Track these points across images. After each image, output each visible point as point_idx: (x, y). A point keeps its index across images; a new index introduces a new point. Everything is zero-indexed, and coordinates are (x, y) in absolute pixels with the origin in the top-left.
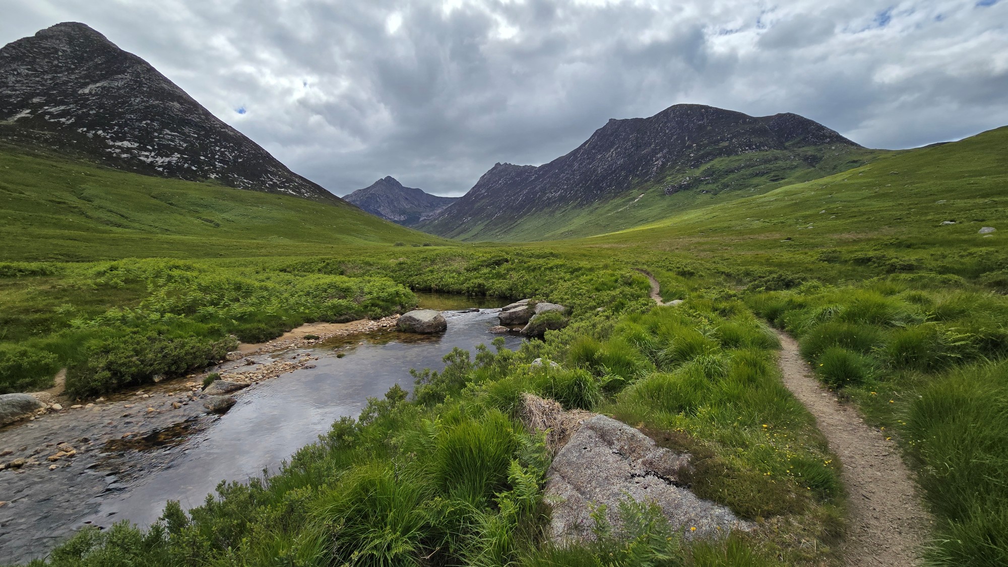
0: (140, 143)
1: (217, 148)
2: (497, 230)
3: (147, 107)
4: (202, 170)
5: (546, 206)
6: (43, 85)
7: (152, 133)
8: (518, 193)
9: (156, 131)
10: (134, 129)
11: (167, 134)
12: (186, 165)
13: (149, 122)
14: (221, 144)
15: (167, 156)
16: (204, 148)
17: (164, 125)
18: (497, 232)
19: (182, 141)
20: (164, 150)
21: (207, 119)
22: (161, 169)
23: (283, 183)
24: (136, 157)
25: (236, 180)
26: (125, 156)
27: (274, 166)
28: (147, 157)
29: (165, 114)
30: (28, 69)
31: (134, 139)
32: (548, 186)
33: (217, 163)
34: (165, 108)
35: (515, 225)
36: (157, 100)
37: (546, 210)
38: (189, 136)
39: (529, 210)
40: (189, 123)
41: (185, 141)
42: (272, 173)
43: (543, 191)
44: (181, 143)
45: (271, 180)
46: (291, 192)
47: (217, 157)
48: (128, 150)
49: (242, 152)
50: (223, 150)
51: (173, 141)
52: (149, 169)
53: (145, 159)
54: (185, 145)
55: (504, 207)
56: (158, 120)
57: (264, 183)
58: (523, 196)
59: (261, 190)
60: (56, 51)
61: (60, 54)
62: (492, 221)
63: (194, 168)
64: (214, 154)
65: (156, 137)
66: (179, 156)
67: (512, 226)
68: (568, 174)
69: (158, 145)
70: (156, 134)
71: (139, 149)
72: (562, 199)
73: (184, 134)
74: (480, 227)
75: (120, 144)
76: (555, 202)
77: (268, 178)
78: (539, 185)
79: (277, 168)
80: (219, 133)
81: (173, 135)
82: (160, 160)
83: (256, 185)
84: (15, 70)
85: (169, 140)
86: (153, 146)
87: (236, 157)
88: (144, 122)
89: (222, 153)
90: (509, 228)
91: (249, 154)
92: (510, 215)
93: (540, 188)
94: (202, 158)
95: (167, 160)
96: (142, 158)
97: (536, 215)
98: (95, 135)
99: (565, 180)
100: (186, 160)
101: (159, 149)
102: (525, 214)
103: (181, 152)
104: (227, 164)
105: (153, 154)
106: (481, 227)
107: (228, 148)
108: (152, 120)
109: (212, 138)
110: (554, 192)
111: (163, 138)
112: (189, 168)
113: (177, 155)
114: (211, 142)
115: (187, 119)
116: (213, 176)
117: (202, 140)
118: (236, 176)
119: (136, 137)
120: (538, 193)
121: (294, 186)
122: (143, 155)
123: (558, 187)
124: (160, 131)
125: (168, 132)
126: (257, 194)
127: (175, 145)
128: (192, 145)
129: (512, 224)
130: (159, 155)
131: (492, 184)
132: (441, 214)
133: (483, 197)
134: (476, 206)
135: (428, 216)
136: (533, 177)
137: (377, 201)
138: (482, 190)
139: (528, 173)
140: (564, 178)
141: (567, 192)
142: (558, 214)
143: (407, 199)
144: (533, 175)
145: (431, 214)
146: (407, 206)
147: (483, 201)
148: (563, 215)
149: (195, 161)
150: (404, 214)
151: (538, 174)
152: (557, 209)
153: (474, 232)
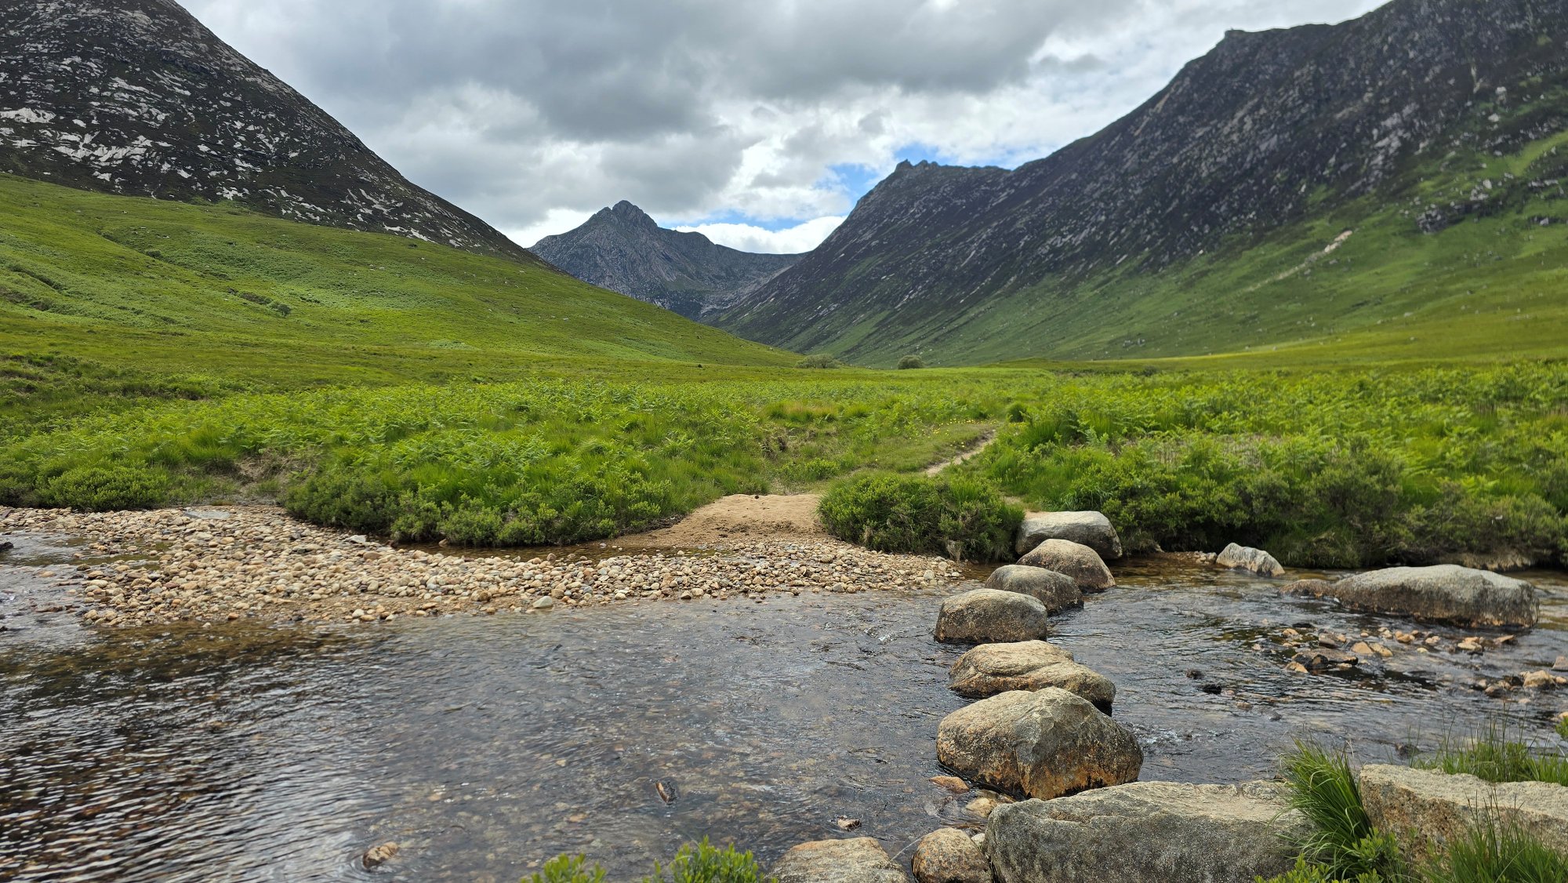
0: (58, 112)
1: (239, 125)
2: (914, 336)
3: (72, 25)
4: (204, 180)
5: (1049, 270)
7: (84, 86)
8: (963, 238)
9: (93, 81)
10: (44, 78)
11: (119, 89)
12: (166, 167)
13: (78, 59)
14: (247, 115)
15: (121, 144)
16: (208, 124)
17: (114, 68)
18: (913, 342)
19: (155, 106)
20: (112, 130)
21: (212, 52)
22: (106, 176)
23: (397, 211)
24: (48, 146)
25: (285, 203)
26: (23, 143)
27: (372, 169)
28: (74, 145)
29: (114, 39)
31: (46, 101)
32: (1049, 216)
33: (238, 162)
34: (115, 26)
35: (961, 321)
36: (95, 5)
37: (1049, 281)
38: (172, 94)
39: (998, 282)
40: (170, 62)
41: (161, 106)
42: (370, 188)
43: (1038, 230)
44: (154, 111)
45: (369, 204)
46: (416, 234)
47: (238, 145)
48: (30, 130)
49: (297, 133)
50: (251, 128)
51: (133, 107)
52: (79, 174)
53: (70, 152)
54: (162, 117)
55: (926, 275)
56: (98, 55)
57: (351, 211)
58: (980, 247)
62: (896, 312)
63: (185, 174)
64: (230, 141)
65: (94, 97)
66: (148, 143)
67: (954, 325)
68: (1106, 182)
69: (100, 115)
70: (95, 90)
71: (57, 126)
72: (1094, 250)
73: (159, 89)
74: (863, 328)
75: (12, 114)
76: (1073, 259)
77: (362, 198)
78: (1024, 214)
79: (380, 176)
80: (243, 87)
81: (134, 93)
82: (104, 154)
83: (332, 217)
85: (124, 104)
86: (87, 121)
87: (283, 147)
88: (67, 61)
89: (251, 136)
90: (945, 330)
91: (314, 137)
92: (944, 296)
93: (1026, 224)
94: (203, 148)
95: (121, 153)
96: (62, 149)
97: (1019, 295)
99: (1100, 199)
100: (165, 155)
101: (102, 127)
102: (988, 292)
103: (154, 134)
104: (263, 165)
105: (88, 139)
106: (868, 328)
107: (264, 123)
108: (85, 56)
109: (226, 99)
110: (1070, 231)
111: (111, 99)
112: (172, 173)
113: (144, 141)
114: (224, 109)
115: (167, 53)
116: (230, 194)
117: (203, 104)
118: (284, 193)
119: (47, 97)
120: (1023, 235)
121: (424, 220)
122: (66, 142)
123: (1081, 218)
124: (104, 82)
125: (122, 83)
127: (140, 117)
128: (179, 116)
129: (952, 320)
130: (102, 140)
131: (890, 217)
132: (758, 296)
133: (869, 252)
134: (849, 275)
135: (721, 302)
136: (1003, 196)
137: (596, 265)
138: (864, 232)
139: (988, 185)
140: (1096, 195)
141: (1107, 233)
142: (1086, 292)
143: (668, 258)
144: (1003, 190)
145: (730, 296)
146: (669, 277)
147: (869, 260)
148: (1103, 294)
149: (188, 157)
150: (662, 296)
151: (1016, 188)
152: (1081, 277)
153: (848, 341)
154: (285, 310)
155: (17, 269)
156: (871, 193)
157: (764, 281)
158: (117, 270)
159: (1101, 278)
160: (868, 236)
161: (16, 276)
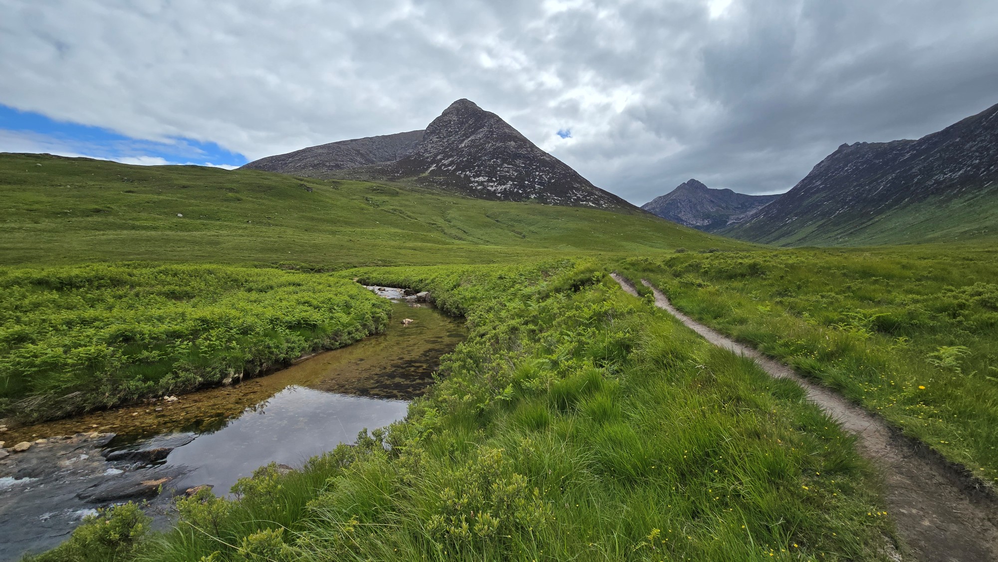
0: (489, 177)
1: (537, 173)
2: (839, 231)
3: (495, 149)
4: (526, 193)
5: (933, 193)
6: (443, 146)
7: (496, 168)
8: (876, 180)
9: (498, 166)
10: (486, 167)
11: (505, 167)
12: (516, 190)
13: (495, 160)
14: (540, 170)
15: (504, 184)
16: (528, 174)
17: (504, 161)
18: (838, 234)
19: (514, 171)
20: (502, 180)
21: (532, 151)
22: (499, 195)
23: (585, 197)
24: (485, 187)
25: (548, 197)
26: (479, 188)
27: (578, 183)
28: (492, 186)
29: (505, 152)
30: (437, 138)
31: (486, 174)
32: (936, 164)
33: (536, 185)
34: (506, 148)
35: (870, 223)
36: (501, 142)
37: (931, 199)
38: (519, 167)
39: (897, 202)
40: (519, 156)
41: (516, 171)
42: (577, 189)
43: (928, 172)
44: (514, 173)
45: (576, 195)
46: (591, 204)
47: (537, 180)
48: (481, 183)
49: (555, 173)
50: (541, 174)
51: (508, 172)
52: (491, 196)
54: (516, 174)
55: (850, 201)
56: (500, 158)
57: (570, 198)
58: (887, 184)
59: (567, 205)
60: (450, 121)
61: (452, 123)
62: (830, 219)
63: (520, 192)
64: (534, 178)
65: (499, 171)
66: (511, 183)
67: (864, 225)
68: (982, 141)
69: (499, 176)
70: (499, 169)
71: (488, 181)
72: (965, 181)
73: (516, 165)
74: (810, 228)
75: (477, 179)
76: (952, 186)
77: (574, 193)
78: (918, 164)
79: (581, 184)
80: (540, 161)
81: (509, 168)
82: (500, 188)
83: (563, 200)
84: (431, 140)
85: (506, 172)
86: (496, 179)
87: (550, 179)
88: (492, 161)
89: (541, 176)
90: (858, 228)
91: (560, 174)
92: (861, 211)
93: (920, 170)
94: (526, 182)
95: (504, 187)
96: (489, 188)
97: (909, 208)
98: (465, 175)
99: (977, 151)
100: (516, 186)
101: (500, 180)
102: (889, 207)
103: (513, 180)
104: (544, 186)
105: (496, 184)
106: (813, 228)
107: (543, 171)
108: (497, 159)
109: (534, 166)
110: (950, 171)
111: (503, 171)
112: (517, 191)
114: (533, 169)
115: (519, 153)
116: (533, 197)
117: (527, 168)
118: (549, 194)
119: (487, 172)
120: (917, 175)
121: (595, 199)
122: (490, 186)
123: (961, 163)
124: (501, 166)
125: (506, 165)
126: (564, 208)
127: (510, 175)
128: (520, 173)
129: (864, 223)
130: (500, 184)
131: (833, 173)
132: (756, 215)
133: (818, 191)
134: (805, 203)
135: (738, 219)
136: (908, 156)
137: (678, 207)
138: (816, 182)
139: (898, 150)
140: (974, 149)
141: (979, 170)
142: (957, 204)
143: (712, 201)
144: (908, 152)
145: (742, 216)
146: (712, 210)
147: (817, 195)
148: (969, 205)
149: (522, 186)
150: (708, 218)
151: (917, 150)
152: (955, 196)
153: (801, 234)
154: (524, 236)
155: (459, 229)
156: (822, 162)
157: (760, 208)
158: (485, 226)
159: (970, 196)
160: (819, 183)
161: (457, 230)
